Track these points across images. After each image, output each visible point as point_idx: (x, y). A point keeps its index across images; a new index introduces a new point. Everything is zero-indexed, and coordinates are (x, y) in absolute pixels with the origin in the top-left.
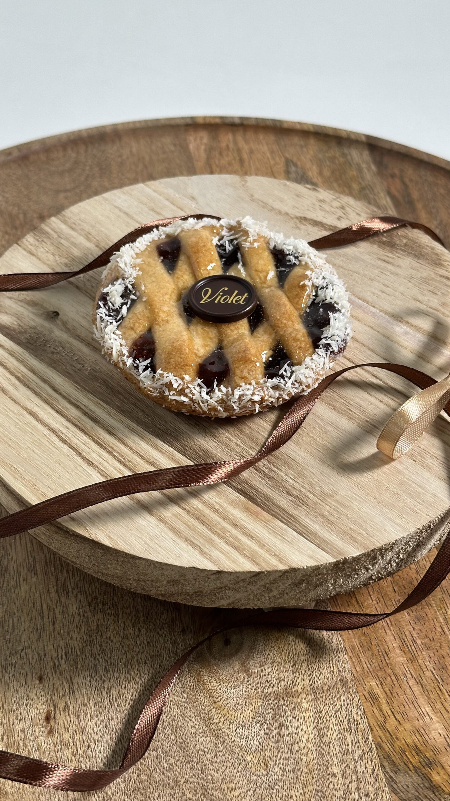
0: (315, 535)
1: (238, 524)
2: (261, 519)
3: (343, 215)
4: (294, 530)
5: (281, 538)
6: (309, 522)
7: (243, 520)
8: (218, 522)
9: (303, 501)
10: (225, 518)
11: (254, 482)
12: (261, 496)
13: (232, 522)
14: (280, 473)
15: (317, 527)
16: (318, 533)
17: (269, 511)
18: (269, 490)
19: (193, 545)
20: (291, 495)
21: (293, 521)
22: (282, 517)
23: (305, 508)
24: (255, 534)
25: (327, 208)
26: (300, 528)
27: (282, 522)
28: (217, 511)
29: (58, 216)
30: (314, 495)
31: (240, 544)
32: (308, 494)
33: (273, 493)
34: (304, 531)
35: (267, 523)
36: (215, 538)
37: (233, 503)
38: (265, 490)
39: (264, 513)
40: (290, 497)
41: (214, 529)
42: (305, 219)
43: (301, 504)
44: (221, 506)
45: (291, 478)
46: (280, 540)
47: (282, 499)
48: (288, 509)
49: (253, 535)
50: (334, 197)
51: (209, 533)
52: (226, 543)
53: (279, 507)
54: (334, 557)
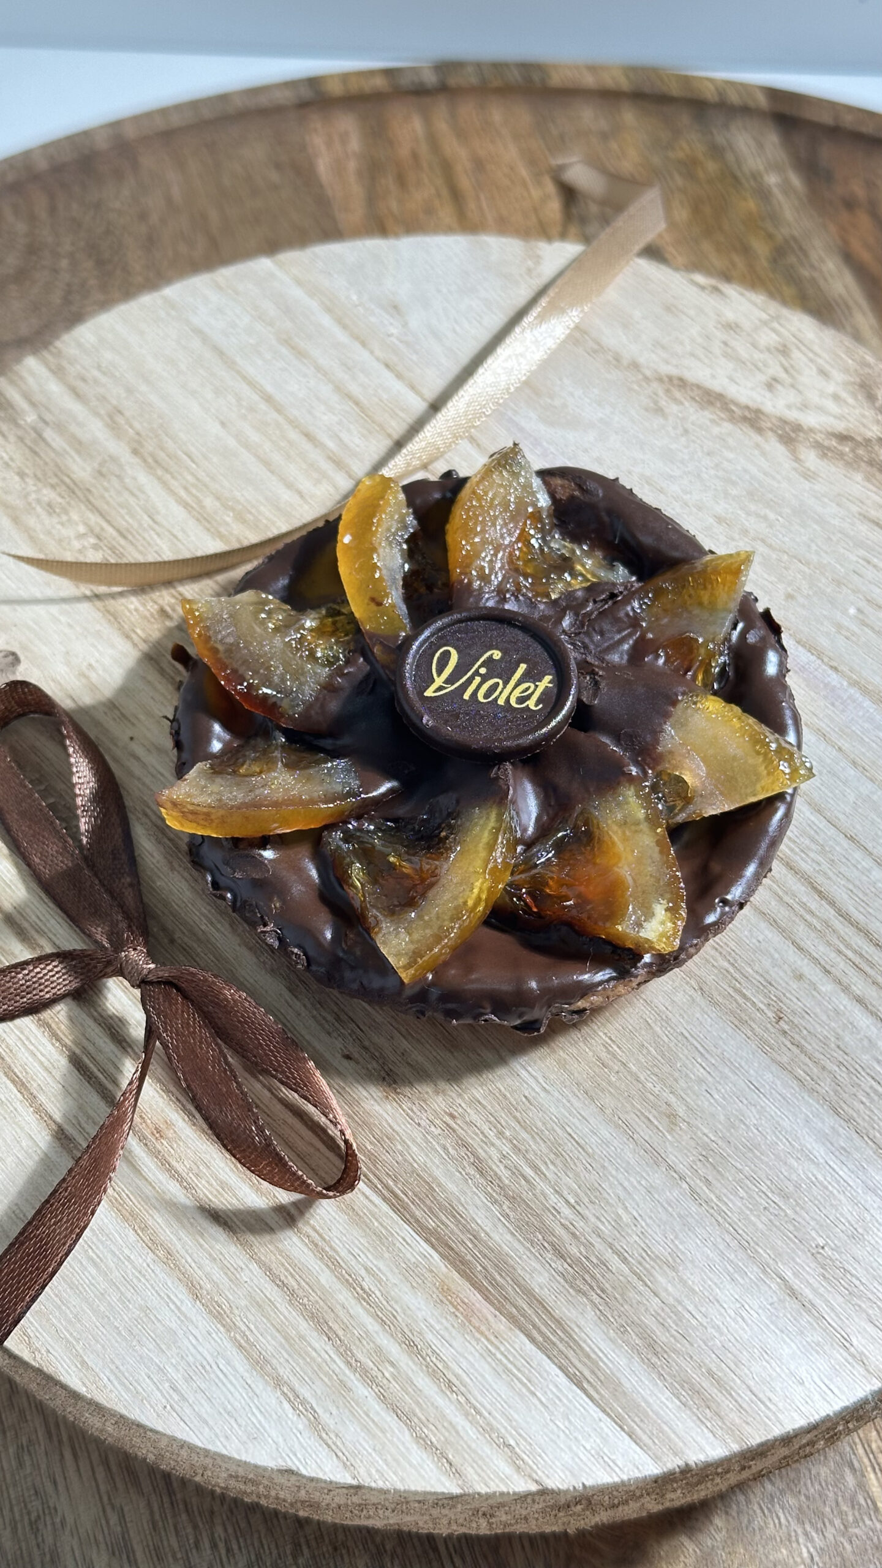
0: (616, 1387)
1: (417, 1340)
2: (478, 1329)
3: (783, 375)
4: (560, 1368)
5: (524, 1390)
6: (602, 1345)
7: (431, 1327)
8: (367, 1332)
9: (593, 1277)
10: (386, 1322)
11: (472, 1210)
12: (485, 1256)
13: (403, 1333)
14: (541, 1185)
15: (623, 1362)
16: (623, 1381)
17: (499, 1302)
18: (509, 1237)
19: (295, 1400)
20: (562, 1257)
21: (561, 1340)
22: (534, 1326)
23: (597, 1299)
24: (457, 1376)
25: (742, 349)
26: (579, 1365)
27: (533, 1340)
28: (364, 1297)
29: (45, 353)
30: (625, 1260)
31: (418, 1403)
32: (609, 1255)
33: (516, 1245)
34: (587, 1373)
35: (492, 1343)
36: (353, 1380)
37: (411, 1272)
38: (496, 1237)
39: (487, 1309)
40: (559, 1265)
41: (353, 1355)
42: (682, 383)
43: (586, 1288)
44: (380, 1281)
45: (567, 1202)
46: (521, 1396)
47: (538, 1266)
48: (550, 1299)
49: (454, 1380)
50: (764, 316)
51: (343, 1366)
52: (382, 1398)
53: (528, 1293)
54: (656, 1458)
